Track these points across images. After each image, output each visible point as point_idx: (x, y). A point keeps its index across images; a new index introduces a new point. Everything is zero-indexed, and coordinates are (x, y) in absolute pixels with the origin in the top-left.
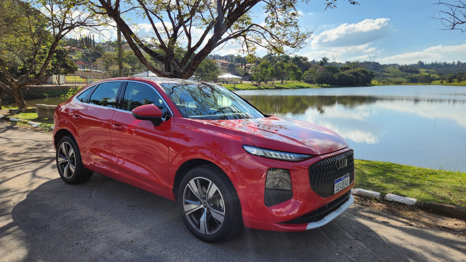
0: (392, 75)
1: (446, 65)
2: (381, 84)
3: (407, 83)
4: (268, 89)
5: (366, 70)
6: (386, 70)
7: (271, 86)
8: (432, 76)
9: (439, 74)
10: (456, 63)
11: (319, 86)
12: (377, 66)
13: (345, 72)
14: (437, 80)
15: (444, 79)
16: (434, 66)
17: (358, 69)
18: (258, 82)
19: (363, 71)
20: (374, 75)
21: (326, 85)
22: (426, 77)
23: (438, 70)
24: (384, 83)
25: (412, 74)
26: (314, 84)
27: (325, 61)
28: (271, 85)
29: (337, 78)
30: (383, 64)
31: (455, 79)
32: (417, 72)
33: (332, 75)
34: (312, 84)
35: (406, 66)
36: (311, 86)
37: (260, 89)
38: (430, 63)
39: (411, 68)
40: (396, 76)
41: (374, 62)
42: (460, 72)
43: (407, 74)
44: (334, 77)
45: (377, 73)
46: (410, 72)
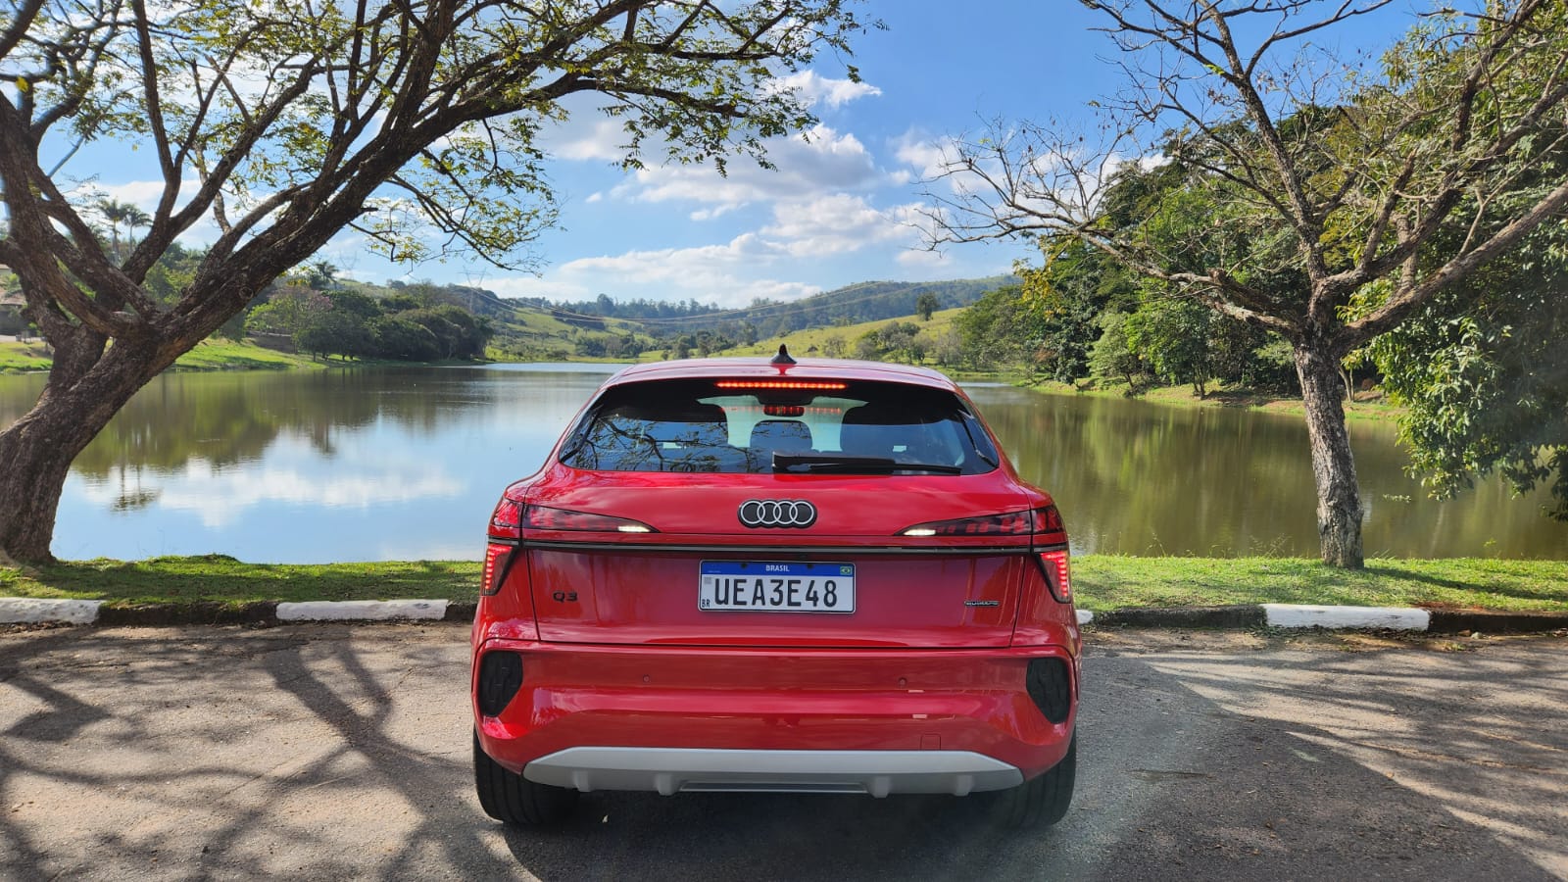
0: (536, 331)
1: (668, 312)
2: (510, 357)
3: (579, 355)
5: (466, 312)
6: (518, 316)
8: (637, 337)
9: (654, 335)
10: (688, 306)
11: (314, 361)
12: (488, 302)
13: (401, 316)
14: (651, 350)
15: (669, 348)
16: (640, 310)
17: (442, 309)
19: (456, 316)
20: (490, 329)
21: (340, 357)
22: (626, 341)
23: (650, 324)
24: (520, 354)
25: (586, 330)
26: (293, 355)
27: (328, 275)
29: (375, 333)
30: (506, 297)
31: (695, 347)
32: (601, 327)
33: (357, 323)
34: (287, 354)
35: (572, 309)
36: (288, 361)
38: (628, 303)
39: (582, 312)
40: (548, 336)
41: (480, 290)
42: (701, 330)
43: (575, 332)
44: (366, 330)
45: (494, 324)
46: (582, 324)
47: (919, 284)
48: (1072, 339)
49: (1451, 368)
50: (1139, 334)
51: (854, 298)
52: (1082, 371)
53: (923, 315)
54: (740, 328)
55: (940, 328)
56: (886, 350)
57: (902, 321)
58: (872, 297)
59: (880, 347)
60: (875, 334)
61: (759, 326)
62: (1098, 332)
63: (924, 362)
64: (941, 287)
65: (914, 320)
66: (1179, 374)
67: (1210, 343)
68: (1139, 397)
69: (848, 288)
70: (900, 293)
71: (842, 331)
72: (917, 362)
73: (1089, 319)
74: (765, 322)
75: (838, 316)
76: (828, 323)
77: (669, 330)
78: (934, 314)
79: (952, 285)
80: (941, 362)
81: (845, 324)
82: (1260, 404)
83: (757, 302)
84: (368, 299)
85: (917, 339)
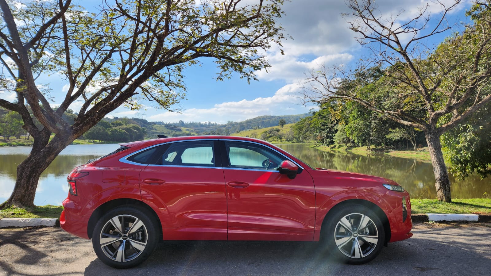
0: (160, 132)
1: (201, 125)
4: (23, 145)
5: (138, 126)
6: (154, 127)
7: (26, 142)
8: (192, 134)
9: (197, 133)
10: (208, 123)
11: (90, 142)
12: (145, 123)
13: (117, 128)
16: (192, 125)
17: (131, 125)
18: (6, 137)
19: (135, 128)
20: (145, 132)
21: (98, 141)
22: (188, 135)
23: (196, 129)
25: (176, 131)
28: (26, 140)
29: (109, 133)
30: (150, 121)
32: (180, 130)
33: (104, 130)
34: (81, 140)
35: (171, 125)
36: (82, 142)
37: (11, 145)
38: (189, 123)
39: (174, 126)
40: (163, 133)
41: (142, 119)
42: (212, 131)
43: (172, 132)
44: (107, 132)
45: (146, 130)
46: (174, 130)
47: (279, 116)
48: (328, 132)
49: (465, 139)
50: (350, 131)
51: (259, 121)
52: (332, 142)
53: (281, 126)
54: (224, 130)
55: (286, 130)
56: (270, 137)
57: (275, 128)
58: (264, 121)
59: (268, 136)
60: (267, 132)
61: (230, 129)
62: (337, 131)
63: (282, 140)
64: (286, 117)
65: (279, 127)
66: (362, 143)
67: (371, 134)
68: (350, 151)
69: (257, 118)
70: (273, 119)
71: (256, 131)
72: (280, 140)
73: (333, 127)
74: (232, 128)
75: (254, 126)
76: (251, 128)
77: (202, 131)
78: (284, 125)
79: (289, 117)
80: (287, 140)
81: (257, 129)
82: (387, 152)
83: (229, 122)
84: (107, 123)
85: (279, 133)
